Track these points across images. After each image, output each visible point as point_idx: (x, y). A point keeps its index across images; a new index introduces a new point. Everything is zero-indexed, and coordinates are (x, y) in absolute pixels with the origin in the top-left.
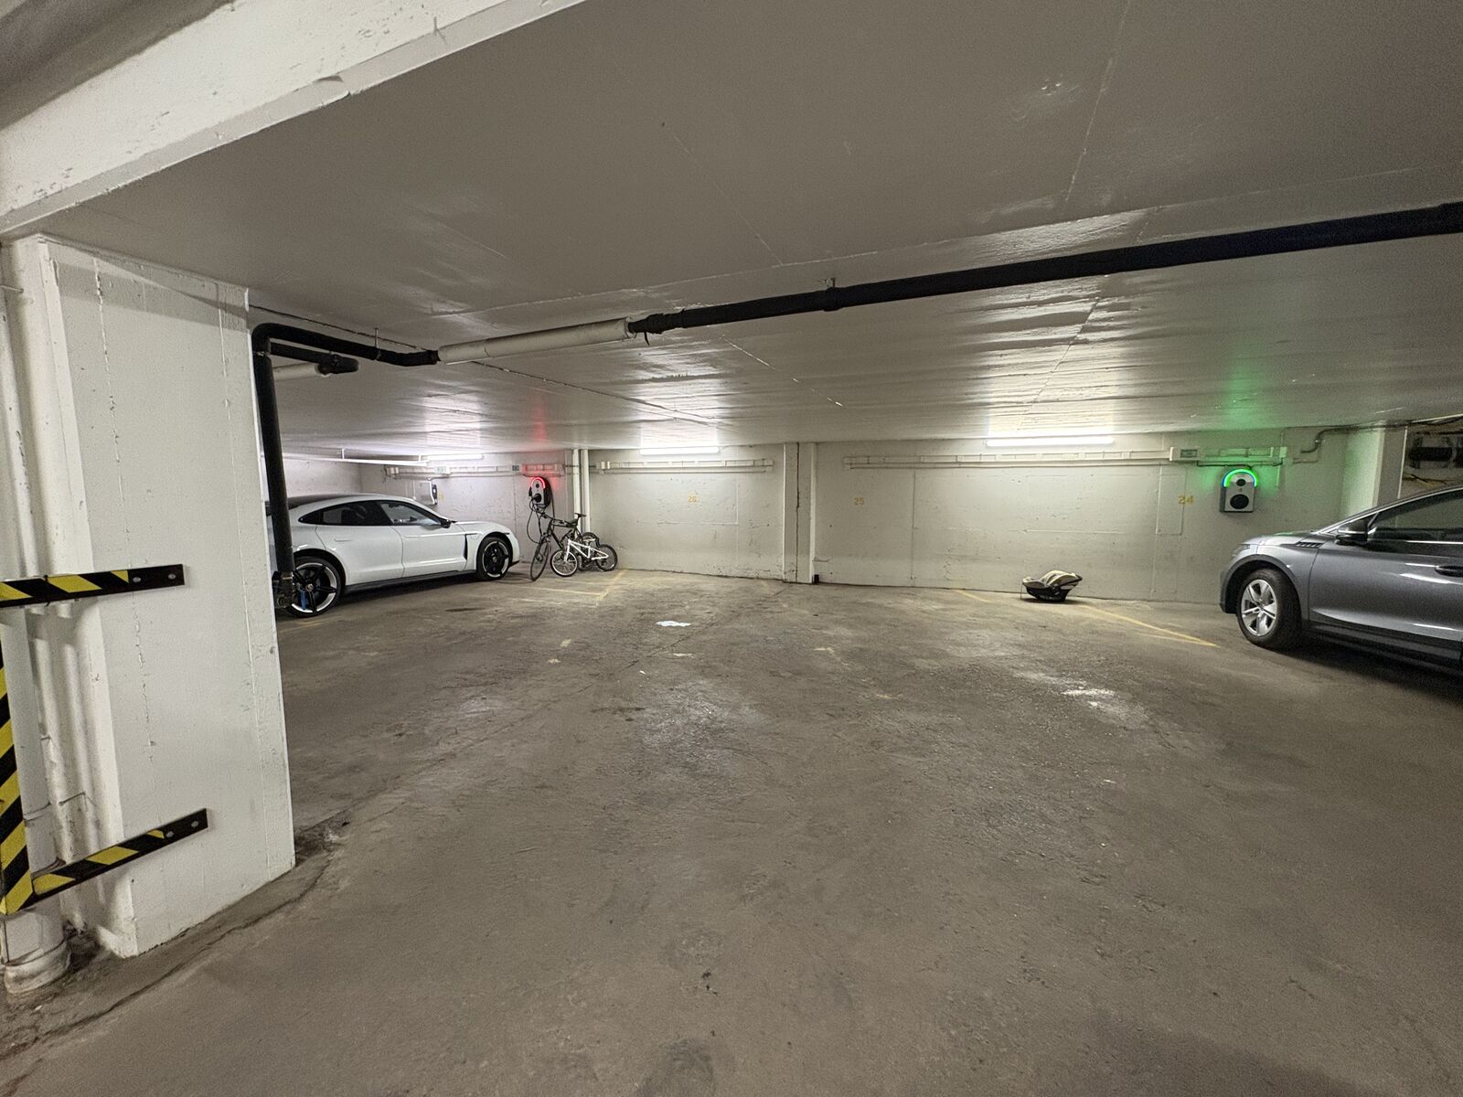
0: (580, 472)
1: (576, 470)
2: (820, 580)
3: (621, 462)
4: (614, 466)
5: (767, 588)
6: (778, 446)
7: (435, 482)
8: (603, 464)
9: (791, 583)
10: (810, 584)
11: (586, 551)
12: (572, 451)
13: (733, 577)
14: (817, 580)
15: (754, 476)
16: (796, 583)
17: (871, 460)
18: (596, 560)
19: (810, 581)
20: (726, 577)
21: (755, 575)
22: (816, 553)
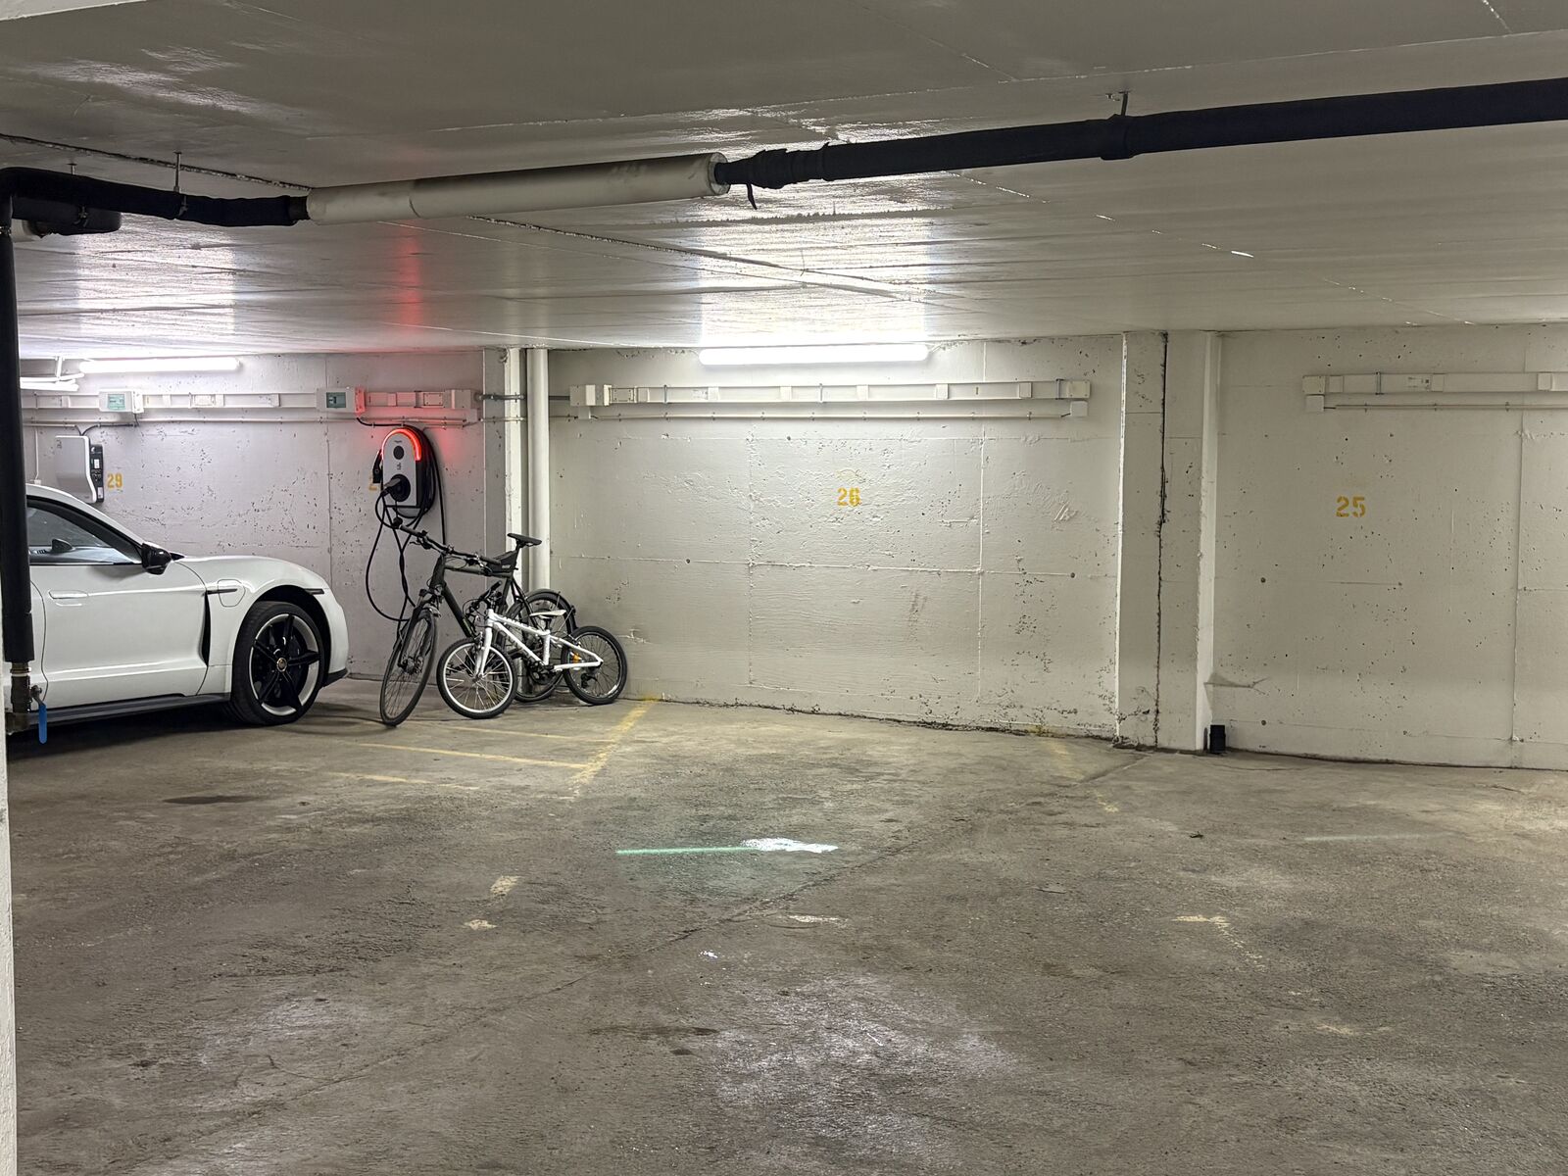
0: (525, 414)
1: (513, 409)
2: (1230, 742)
3: (646, 386)
4: (621, 398)
5: (1063, 761)
6: (1106, 342)
7: (97, 437)
8: (590, 390)
9: (1140, 748)
10: (1194, 753)
11: (537, 645)
12: (502, 353)
13: (965, 728)
14: (1218, 741)
15: (1032, 431)
16: (1155, 748)
17: (1389, 383)
18: (566, 672)
19: (1199, 745)
20: (945, 726)
21: (1030, 724)
22: (1219, 661)
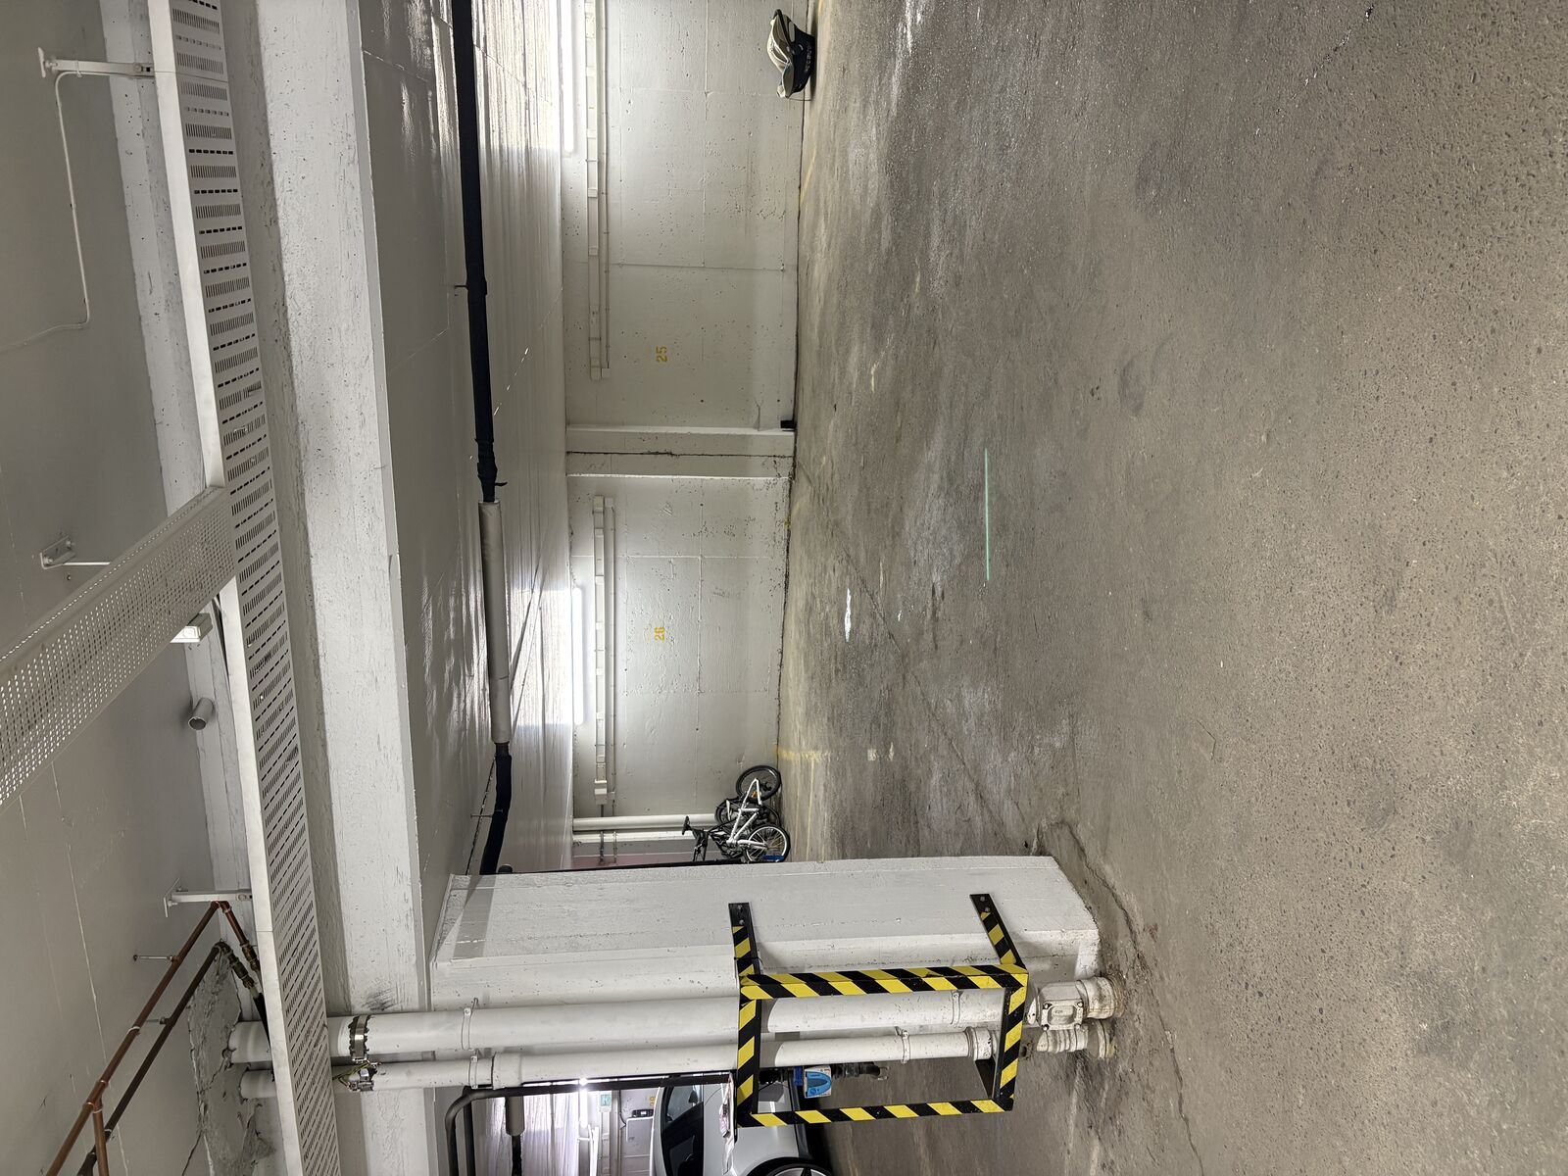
1: (609, 838)
2: (790, 418)
3: (595, 757)
4: (602, 773)
5: (802, 502)
6: (572, 485)
8: (598, 791)
9: (794, 466)
10: (796, 436)
14: (789, 424)
15: (622, 529)
16: (794, 457)
17: (594, 334)
19: (792, 434)
20: (787, 576)
21: (784, 528)
22: (746, 425)
